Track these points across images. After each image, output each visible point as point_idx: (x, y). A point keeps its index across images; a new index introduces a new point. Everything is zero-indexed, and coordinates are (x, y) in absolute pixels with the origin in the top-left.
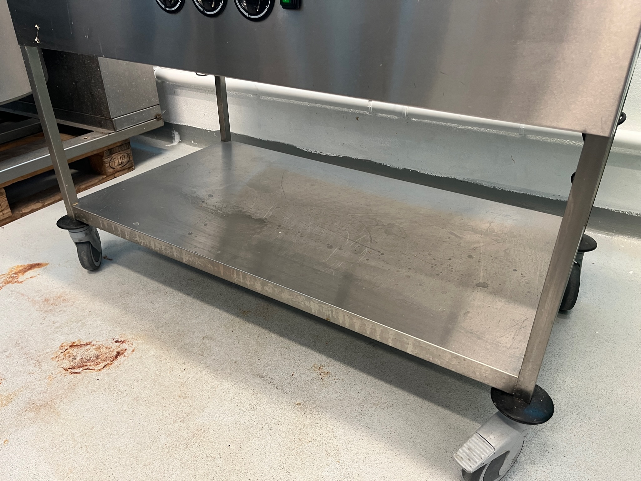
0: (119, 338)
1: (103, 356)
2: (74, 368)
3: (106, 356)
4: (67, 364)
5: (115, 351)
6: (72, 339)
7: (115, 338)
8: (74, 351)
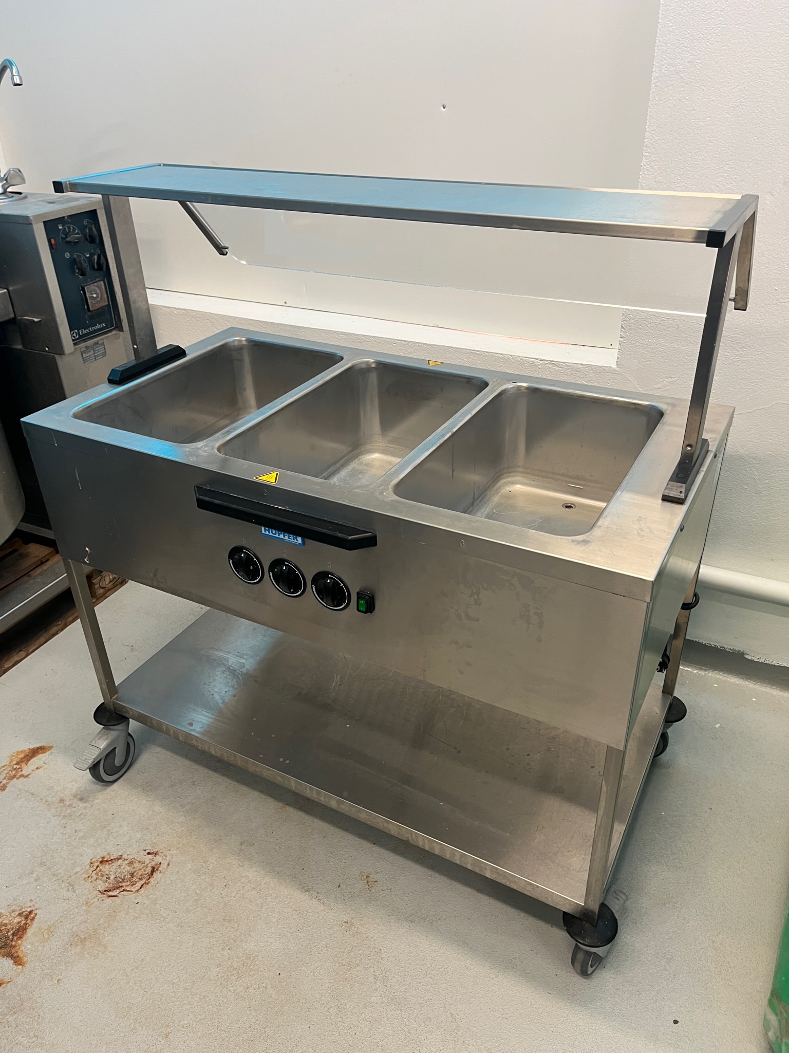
0: (150, 848)
1: (138, 873)
2: (110, 891)
3: (140, 873)
4: (102, 886)
5: (150, 865)
6: (101, 853)
7: (147, 848)
8: (106, 868)
